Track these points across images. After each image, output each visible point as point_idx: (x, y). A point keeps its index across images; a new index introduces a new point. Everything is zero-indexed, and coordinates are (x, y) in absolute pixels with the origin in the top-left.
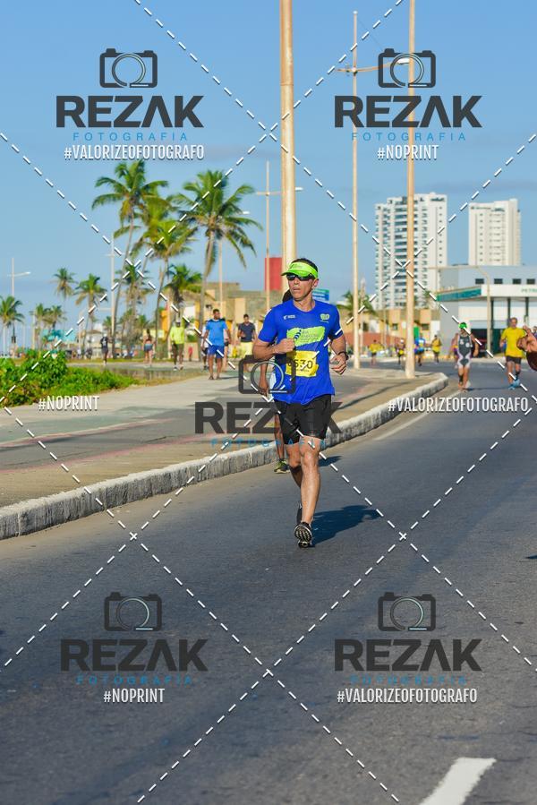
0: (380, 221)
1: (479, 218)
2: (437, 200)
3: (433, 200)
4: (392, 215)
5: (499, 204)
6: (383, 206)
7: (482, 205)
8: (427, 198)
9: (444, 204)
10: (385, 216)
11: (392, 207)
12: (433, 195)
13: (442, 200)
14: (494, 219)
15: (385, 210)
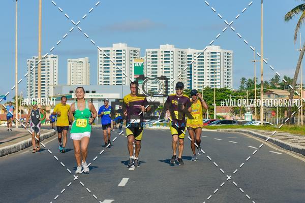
0: (29, 66)
1: (72, 65)
2: (54, 57)
3: (52, 57)
4: (34, 64)
5: (80, 60)
6: (30, 60)
7: (73, 60)
8: (49, 56)
9: (57, 59)
10: (31, 64)
11: (34, 61)
12: (52, 55)
13: (56, 57)
14: (78, 66)
15: (31, 62)
